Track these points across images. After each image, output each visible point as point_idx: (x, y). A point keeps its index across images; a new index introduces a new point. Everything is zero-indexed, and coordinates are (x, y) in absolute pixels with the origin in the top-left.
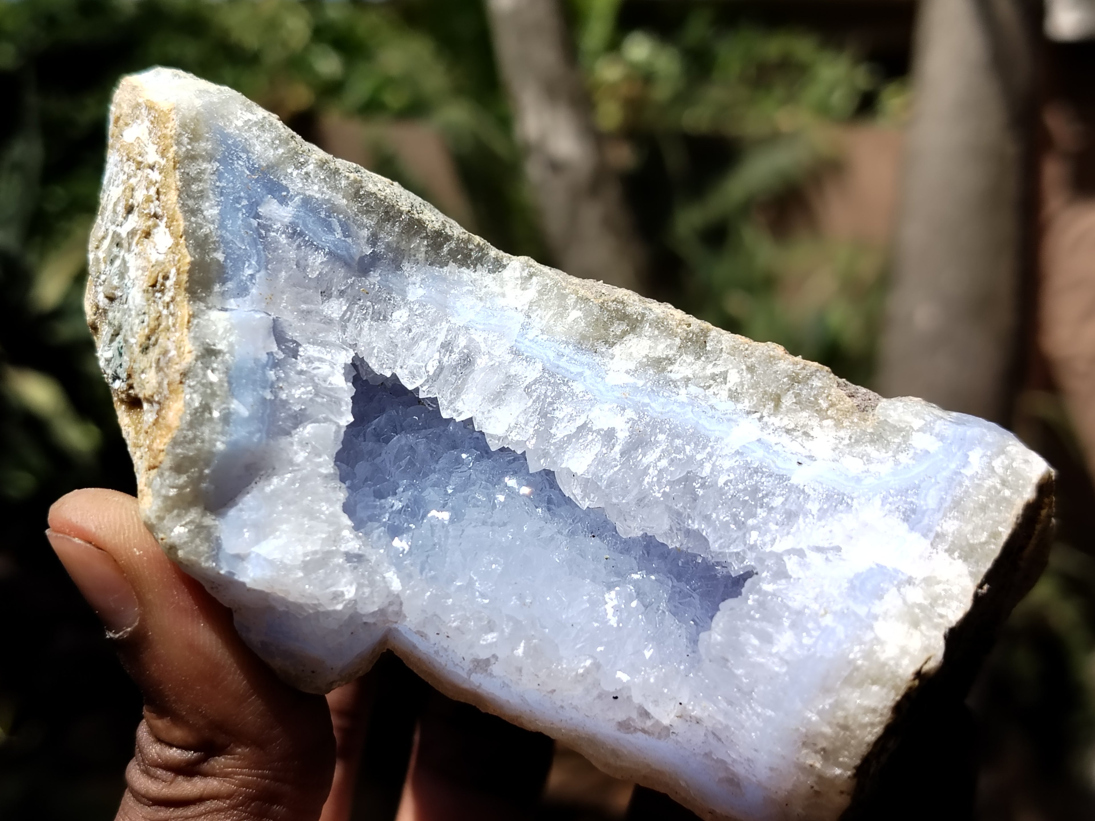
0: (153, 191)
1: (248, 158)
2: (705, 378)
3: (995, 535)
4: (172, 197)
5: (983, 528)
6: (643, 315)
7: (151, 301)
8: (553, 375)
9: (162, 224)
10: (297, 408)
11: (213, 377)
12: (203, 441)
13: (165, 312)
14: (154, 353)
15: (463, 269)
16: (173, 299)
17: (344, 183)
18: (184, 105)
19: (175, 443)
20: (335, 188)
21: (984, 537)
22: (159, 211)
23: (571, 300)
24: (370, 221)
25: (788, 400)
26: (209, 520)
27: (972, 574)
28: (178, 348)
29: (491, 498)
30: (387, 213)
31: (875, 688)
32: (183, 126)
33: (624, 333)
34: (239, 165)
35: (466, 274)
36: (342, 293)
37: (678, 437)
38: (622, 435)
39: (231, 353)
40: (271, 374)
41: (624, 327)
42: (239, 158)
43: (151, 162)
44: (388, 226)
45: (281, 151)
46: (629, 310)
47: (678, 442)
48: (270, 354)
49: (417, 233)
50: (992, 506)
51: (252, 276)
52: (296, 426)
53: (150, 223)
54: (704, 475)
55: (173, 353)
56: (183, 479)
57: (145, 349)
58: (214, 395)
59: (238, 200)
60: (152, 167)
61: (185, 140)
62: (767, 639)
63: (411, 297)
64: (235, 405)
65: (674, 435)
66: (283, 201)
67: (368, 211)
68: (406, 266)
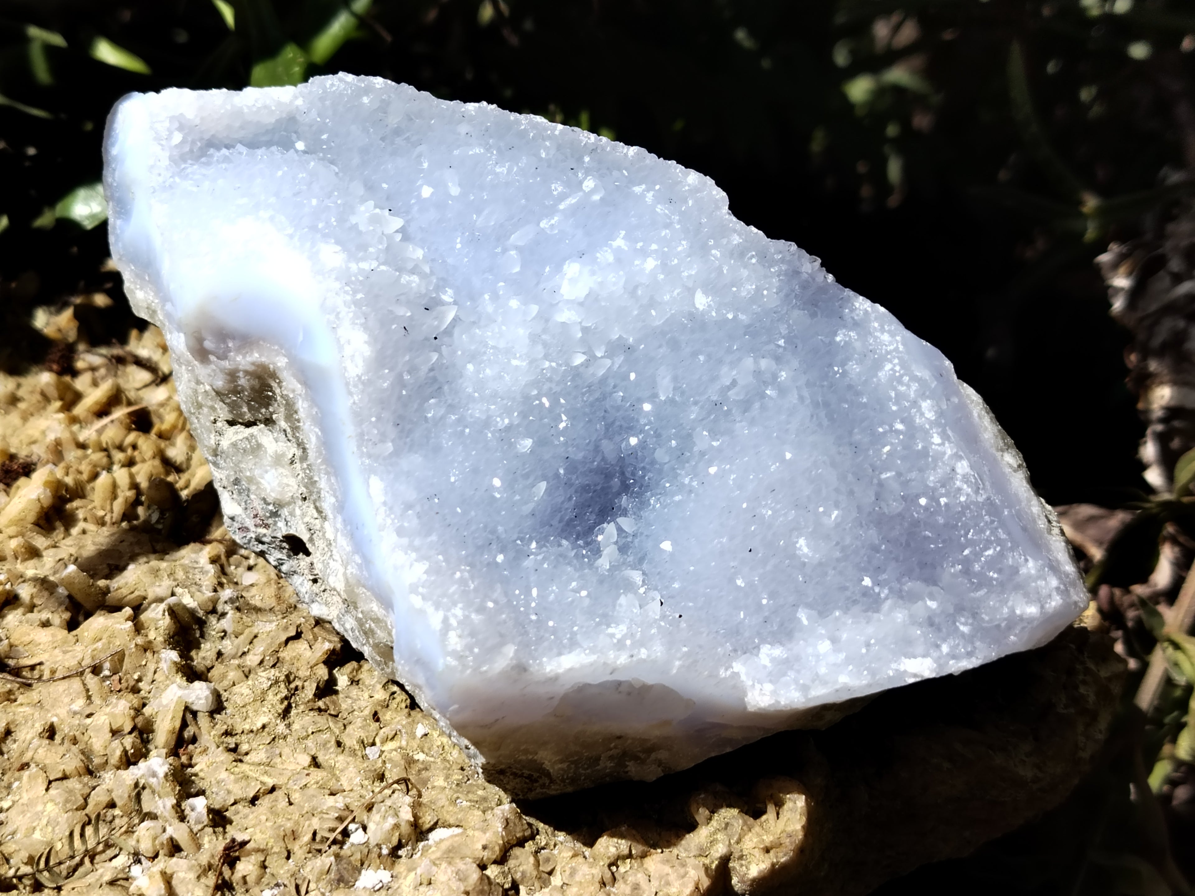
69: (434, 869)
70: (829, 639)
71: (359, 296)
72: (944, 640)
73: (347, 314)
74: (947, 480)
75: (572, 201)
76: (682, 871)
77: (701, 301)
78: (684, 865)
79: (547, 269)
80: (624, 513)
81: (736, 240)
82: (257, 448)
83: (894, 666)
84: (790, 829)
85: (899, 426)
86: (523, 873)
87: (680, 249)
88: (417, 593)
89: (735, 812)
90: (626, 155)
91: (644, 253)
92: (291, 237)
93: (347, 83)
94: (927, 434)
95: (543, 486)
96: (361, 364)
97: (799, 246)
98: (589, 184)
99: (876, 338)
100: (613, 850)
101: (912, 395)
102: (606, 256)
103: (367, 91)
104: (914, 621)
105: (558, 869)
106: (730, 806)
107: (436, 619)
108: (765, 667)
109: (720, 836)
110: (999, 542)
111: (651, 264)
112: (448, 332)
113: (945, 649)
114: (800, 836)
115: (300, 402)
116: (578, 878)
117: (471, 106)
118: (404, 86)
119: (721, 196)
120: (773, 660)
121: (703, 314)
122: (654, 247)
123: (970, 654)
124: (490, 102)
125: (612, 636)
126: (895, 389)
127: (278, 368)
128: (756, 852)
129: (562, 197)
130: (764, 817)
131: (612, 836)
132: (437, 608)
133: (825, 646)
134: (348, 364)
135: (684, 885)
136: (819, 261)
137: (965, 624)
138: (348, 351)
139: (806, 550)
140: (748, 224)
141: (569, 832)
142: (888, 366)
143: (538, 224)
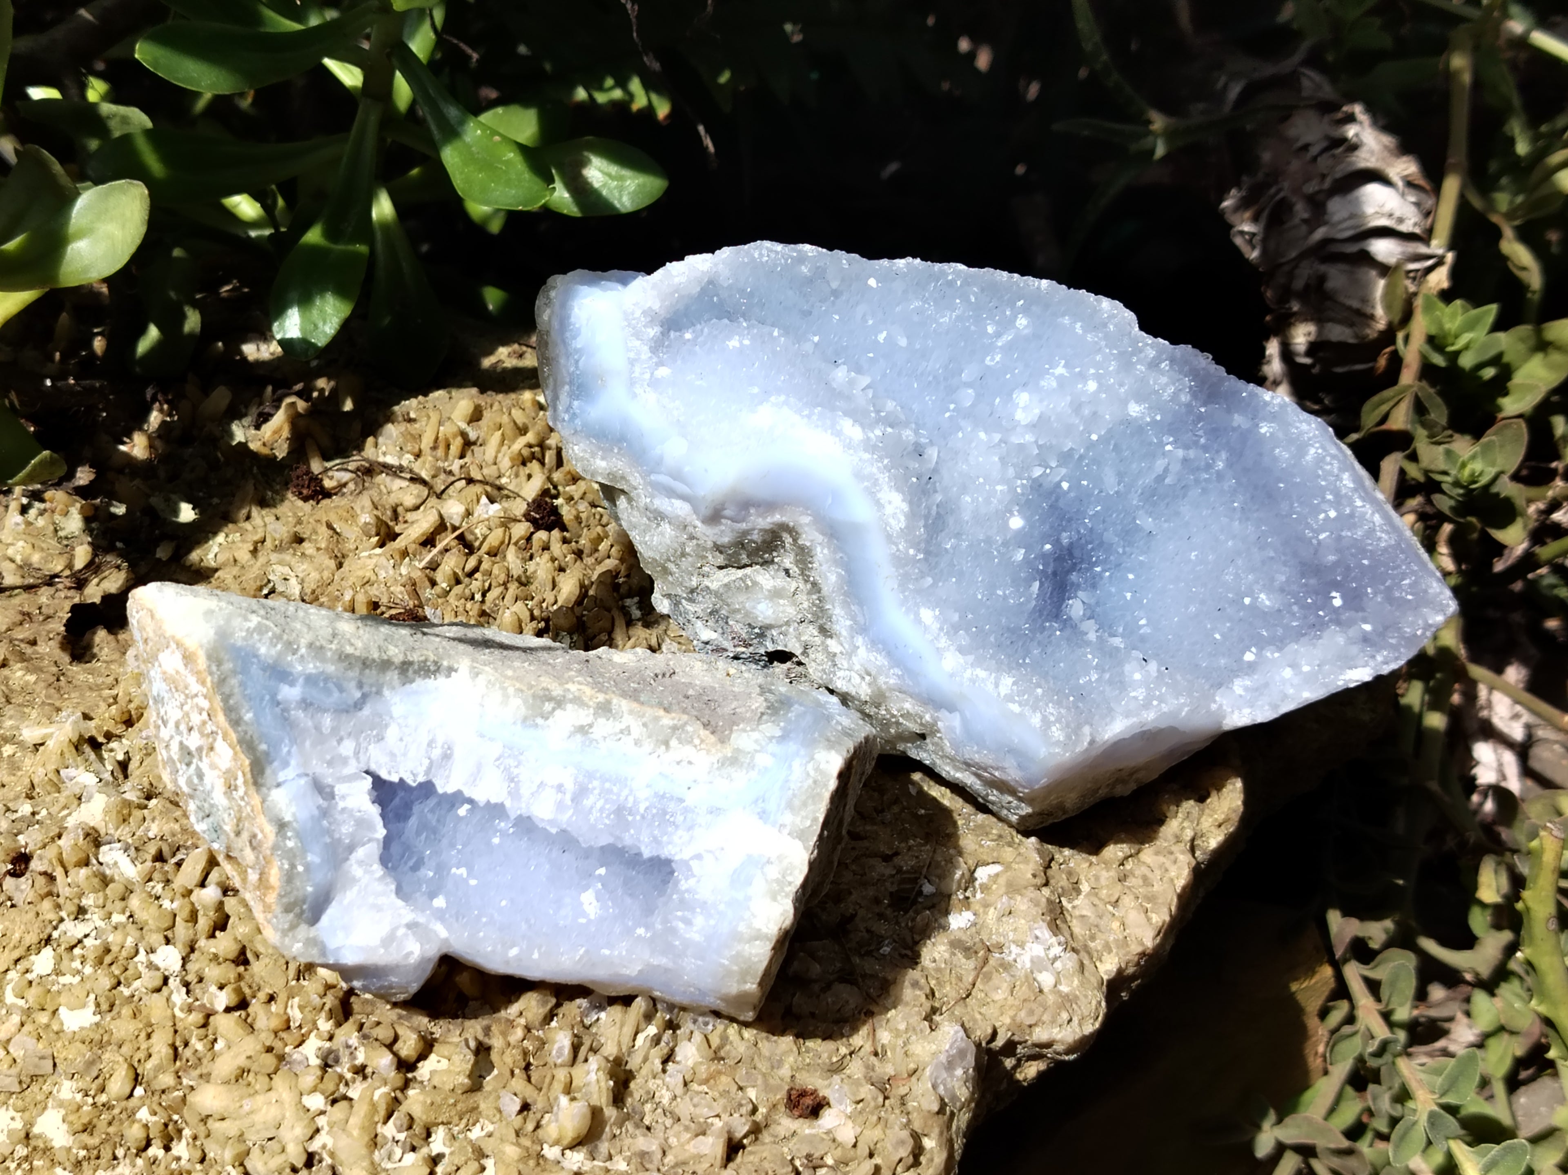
0: (205, 716)
1: (259, 661)
2: (616, 734)
3: (815, 819)
4: (221, 718)
5: (806, 817)
6: (564, 697)
7: (230, 798)
8: (511, 749)
9: (220, 738)
10: (347, 841)
11: (290, 844)
12: (298, 890)
13: (243, 804)
14: (245, 836)
15: (427, 680)
16: (246, 793)
17: (329, 654)
18: (205, 641)
19: (281, 896)
20: (323, 660)
21: (808, 823)
22: (214, 729)
23: (511, 690)
24: (354, 674)
25: (674, 743)
26: (313, 932)
27: (806, 848)
28: (262, 831)
29: (489, 843)
30: (364, 664)
31: (758, 942)
32: (209, 657)
33: (554, 709)
34: (254, 669)
35: (430, 683)
36: (350, 734)
37: (607, 780)
38: (570, 787)
39: (296, 820)
40: (325, 823)
41: (552, 705)
42: (253, 663)
43: (194, 692)
44: (367, 671)
45: (279, 646)
46: (554, 694)
47: (607, 785)
48: (319, 807)
49: (388, 668)
50: (810, 801)
51: (289, 752)
52: (351, 853)
53: (211, 740)
54: (629, 805)
55: (260, 836)
56: (291, 915)
57: (238, 834)
58: (295, 856)
59: (262, 699)
60: (196, 695)
61: (214, 668)
62: (688, 922)
63: (395, 714)
64: (310, 858)
65: (604, 779)
66: (292, 684)
67: (350, 666)
68: (386, 692)
69: (1012, 902)
70: (1290, 666)
71: (886, 461)
72: (1378, 652)
73: (884, 478)
74: (1371, 532)
75: (1007, 337)
76: (1172, 857)
77: (1135, 409)
78: (1171, 853)
79: (998, 400)
80: (1078, 586)
81: (1152, 353)
82: (749, 588)
83: (1342, 677)
84: (1233, 805)
85: (1329, 497)
86: (1062, 888)
87: (1111, 368)
88: (1014, 702)
89: (1192, 802)
90: (1039, 288)
91: (1083, 377)
92: (809, 417)
93: (777, 253)
94: (1351, 502)
95: (1037, 584)
96: (902, 518)
97: (1193, 347)
98: (1022, 322)
99: (1297, 428)
100: (1120, 854)
101: (1336, 471)
102: (1049, 383)
103: (802, 259)
104: (1351, 641)
105: (1082, 878)
106: (1188, 799)
107: (1036, 720)
108: (1241, 696)
109: (1186, 824)
110: (1413, 573)
111: (1092, 386)
112: (935, 470)
113: (1379, 658)
114: (1241, 809)
115: (819, 549)
116: (1103, 882)
117: (901, 263)
118: (836, 252)
119: (1130, 316)
120: (1246, 689)
121: (1136, 419)
122: (1092, 371)
123: (1397, 659)
124: (914, 257)
125: (1135, 698)
126: (1321, 468)
127: (801, 525)
128: (1213, 829)
129: (998, 335)
130: (1209, 801)
131: (1116, 843)
132: (1034, 711)
133: (1288, 673)
134: (892, 522)
135: (1179, 868)
136: (1211, 357)
137: (1393, 638)
138: (889, 510)
139: (1268, 603)
140: (1156, 337)
141: (1072, 847)
142: (1312, 451)
143: (983, 361)
